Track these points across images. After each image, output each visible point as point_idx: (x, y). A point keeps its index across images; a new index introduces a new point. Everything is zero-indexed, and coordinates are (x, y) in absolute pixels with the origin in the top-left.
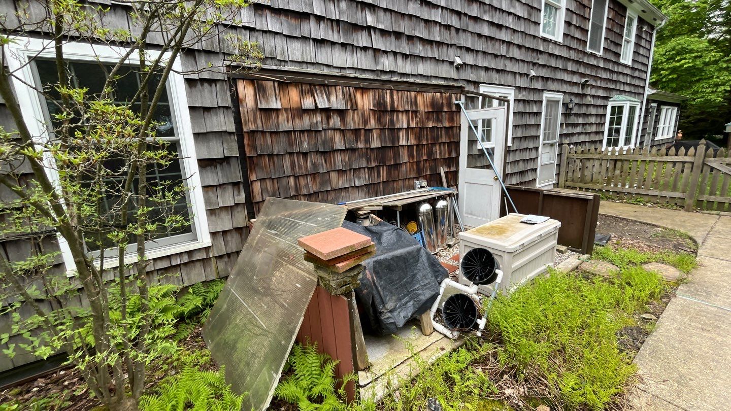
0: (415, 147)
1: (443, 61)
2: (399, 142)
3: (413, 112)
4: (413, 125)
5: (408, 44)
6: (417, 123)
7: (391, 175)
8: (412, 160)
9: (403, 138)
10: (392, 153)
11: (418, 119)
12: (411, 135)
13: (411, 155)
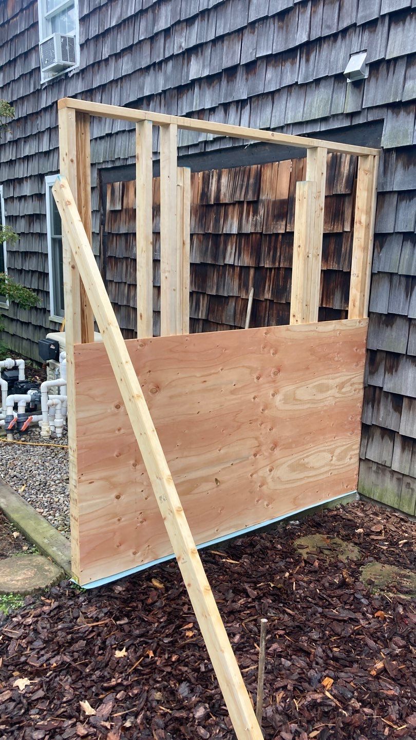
0: (252, 272)
1: (317, 81)
2: (224, 258)
3: (249, 203)
4: (248, 229)
5: (247, 79)
6: (256, 225)
7: (214, 312)
8: (244, 295)
9: (231, 253)
10: (215, 277)
11: (258, 218)
12: (245, 248)
13: (244, 286)
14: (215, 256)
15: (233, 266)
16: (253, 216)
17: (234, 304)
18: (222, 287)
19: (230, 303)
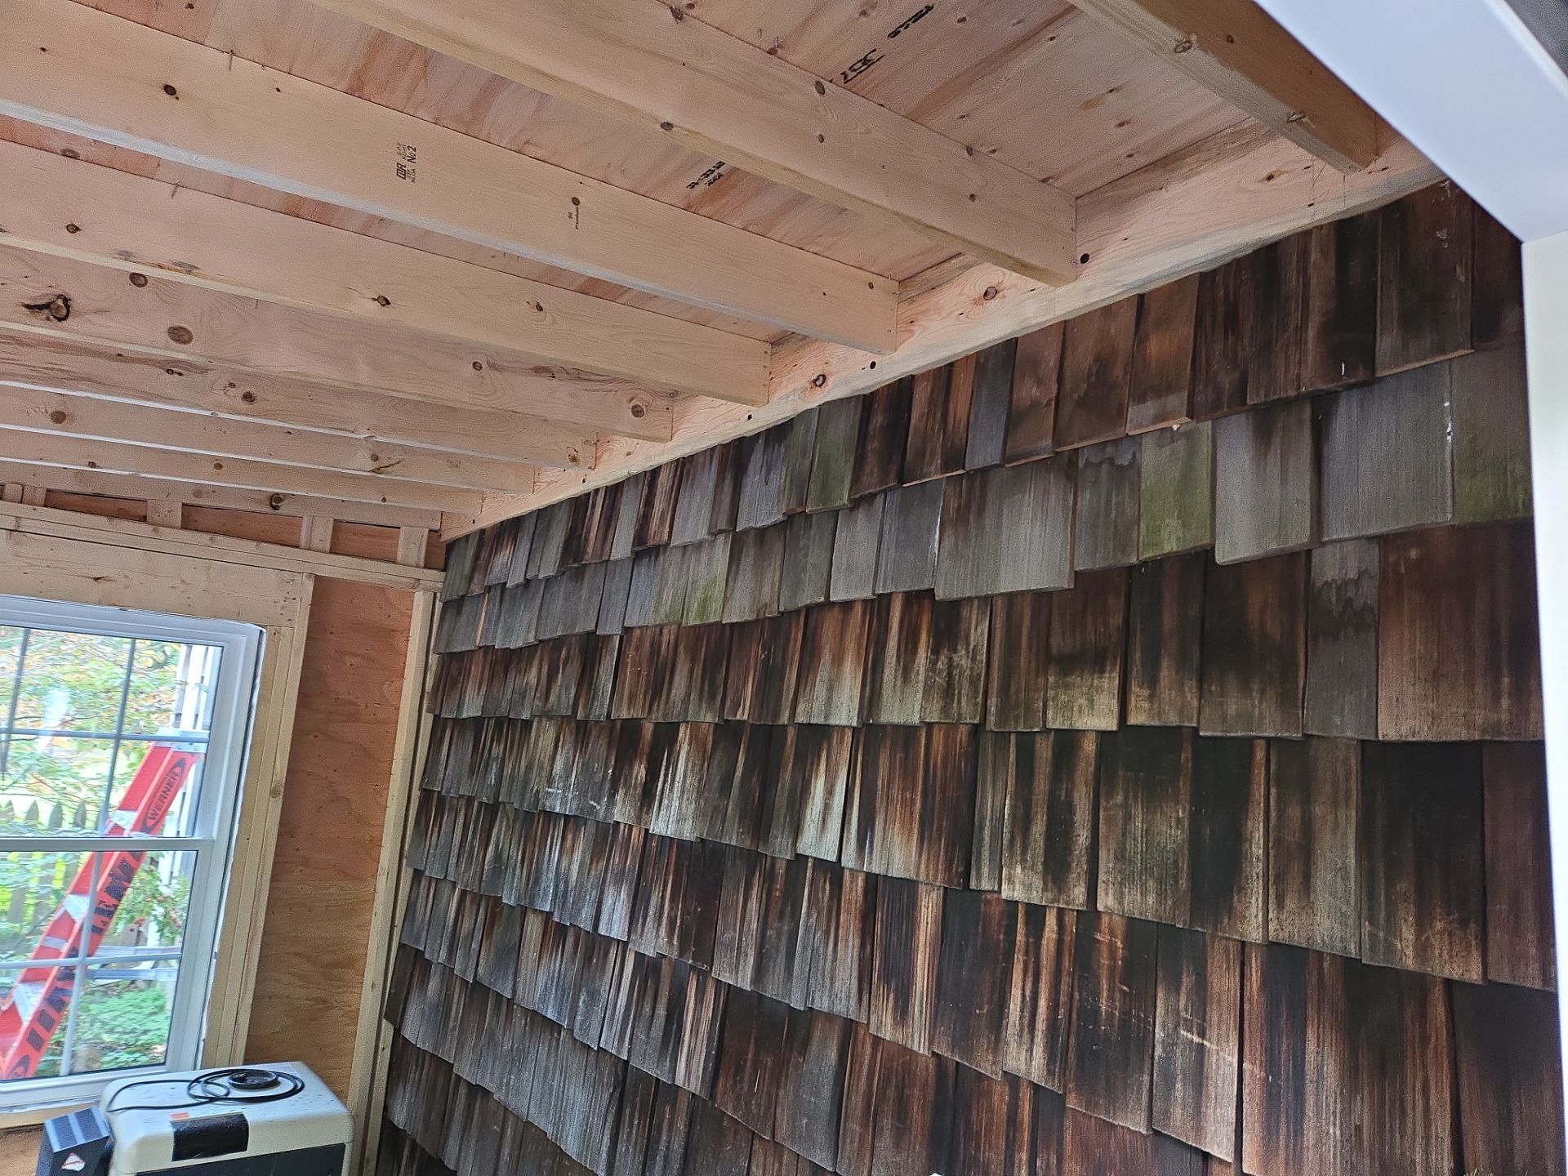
6: (948, 692)
7: (739, 1069)
8: (888, 1020)
9: (827, 807)
10: (753, 905)
11: (962, 659)
12: (895, 792)
13: (886, 977)
14: (759, 820)
15: (833, 871)
16: (936, 651)
17: (833, 1055)
18: (781, 959)
19: (814, 1046)
